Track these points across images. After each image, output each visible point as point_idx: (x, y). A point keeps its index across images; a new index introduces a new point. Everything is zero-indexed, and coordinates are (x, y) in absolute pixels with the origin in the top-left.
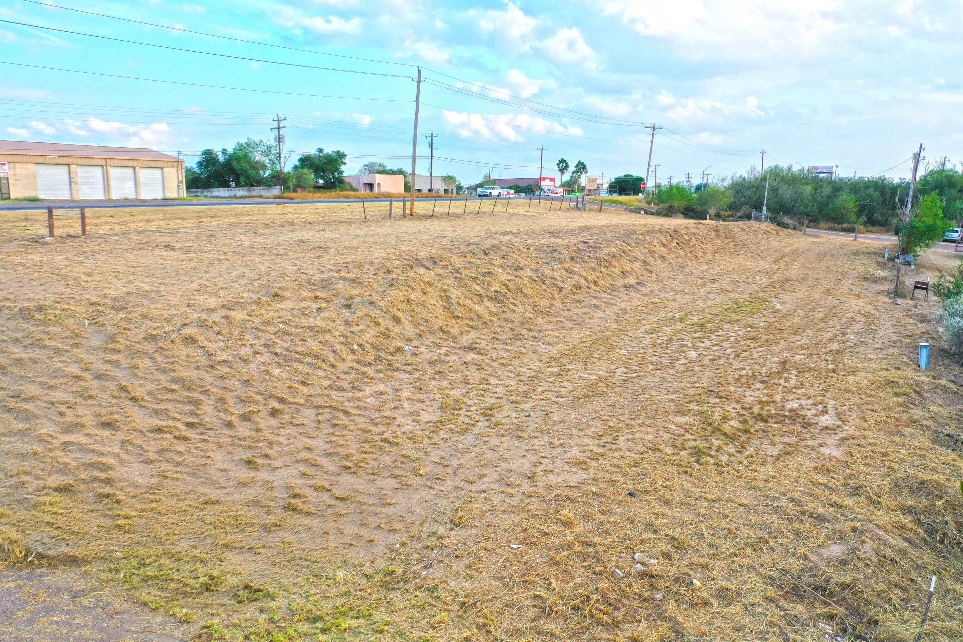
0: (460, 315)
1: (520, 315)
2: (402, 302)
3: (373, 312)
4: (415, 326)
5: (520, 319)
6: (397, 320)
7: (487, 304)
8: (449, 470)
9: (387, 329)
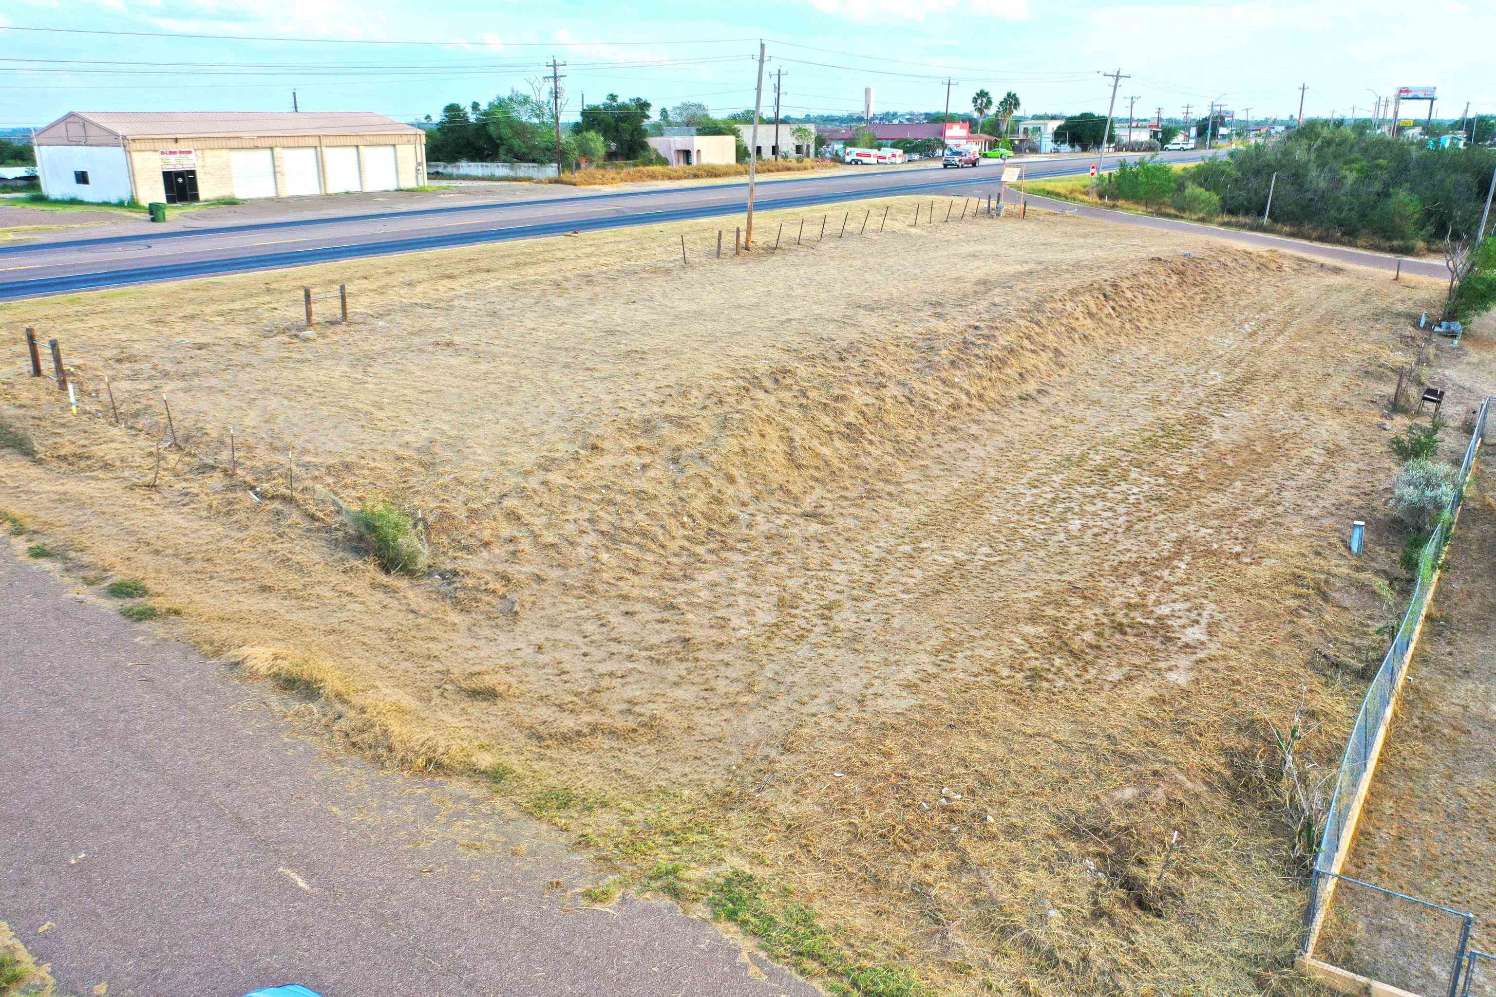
0: (804, 463)
1: (876, 459)
2: (736, 453)
3: (705, 470)
4: (751, 485)
5: (876, 465)
6: (731, 480)
7: (838, 443)
8: (783, 689)
9: (720, 491)
